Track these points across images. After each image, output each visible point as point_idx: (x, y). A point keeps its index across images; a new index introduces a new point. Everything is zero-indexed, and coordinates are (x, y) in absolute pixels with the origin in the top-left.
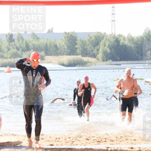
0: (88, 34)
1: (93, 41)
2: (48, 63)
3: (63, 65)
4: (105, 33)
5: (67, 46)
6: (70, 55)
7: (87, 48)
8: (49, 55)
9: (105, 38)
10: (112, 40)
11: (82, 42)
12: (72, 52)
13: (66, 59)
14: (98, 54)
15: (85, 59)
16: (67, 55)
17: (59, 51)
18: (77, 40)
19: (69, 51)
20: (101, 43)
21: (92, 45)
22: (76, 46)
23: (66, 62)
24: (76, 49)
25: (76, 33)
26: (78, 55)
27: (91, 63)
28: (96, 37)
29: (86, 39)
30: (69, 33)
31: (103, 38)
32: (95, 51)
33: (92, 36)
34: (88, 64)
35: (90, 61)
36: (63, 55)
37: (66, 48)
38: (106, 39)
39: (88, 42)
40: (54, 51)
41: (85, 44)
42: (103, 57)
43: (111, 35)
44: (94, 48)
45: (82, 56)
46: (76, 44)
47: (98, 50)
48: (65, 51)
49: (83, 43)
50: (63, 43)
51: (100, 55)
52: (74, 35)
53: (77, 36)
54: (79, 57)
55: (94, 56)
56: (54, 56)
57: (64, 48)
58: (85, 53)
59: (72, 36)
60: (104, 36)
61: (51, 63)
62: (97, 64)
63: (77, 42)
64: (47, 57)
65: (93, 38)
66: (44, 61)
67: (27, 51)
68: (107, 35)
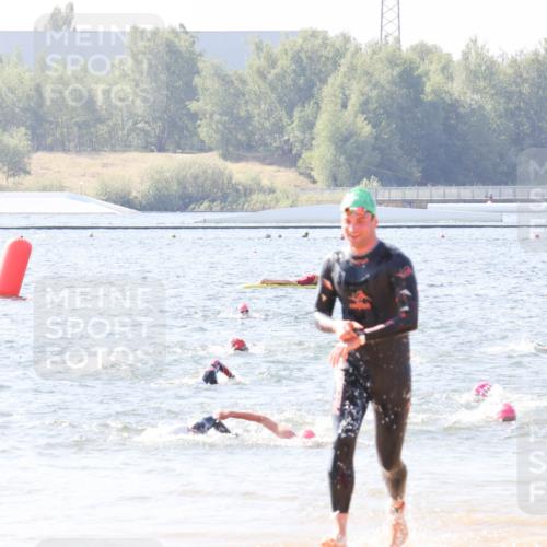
0: (259, 42)
1: (281, 77)
2: (44, 189)
3: (126, 201)
4: (346, 39)
6: (161, 149)
7: (249, 118)
8: (51, 149)
9: (344, 63)
10: (385, 75)
11: (226, 81)
12: (173, 132)
13: (140, 169)
14: (307, 145)
15: (242, 172)
16: (147, 148)
17: (103, 129)
19: (155, 129)
20: (327, 90)
21: (280, 101)
22: (193, 106)
23: (139, 188)
24: (194, 117)
25: (194, 37)
26: (202, 148)
27: (272, 191)
28: (297, 59)
29: (245, 66)
30: (156, 32)
31: (336, 65)
32: (293, 133)
33: (277, 50)
35: (266, 182)
36: (127, 147)
37: (141, 110)
38: (352, 68)
39: (255, 85)
41: (240, 94)
42: (336, 164)
43: (376, 49)
44: (291, 117)
45: (226, 156)
46: (192, 93)
47: (309, 126)
48: (134, 129)
49: (233, 89)
51: (320, 155)
52: (182, 44)
53: (197, 48)
54: (212, 160)
55: (287, 157)
57: (133, 115)
58: (241, 143)
59: (171, 48)
60: (339, 54)
61: (61, 189)
62: (303, 197)
63: (197, 81)
64: (39, 160)
65: (284, 63)
66: (27, 180)
68: (358, 50)
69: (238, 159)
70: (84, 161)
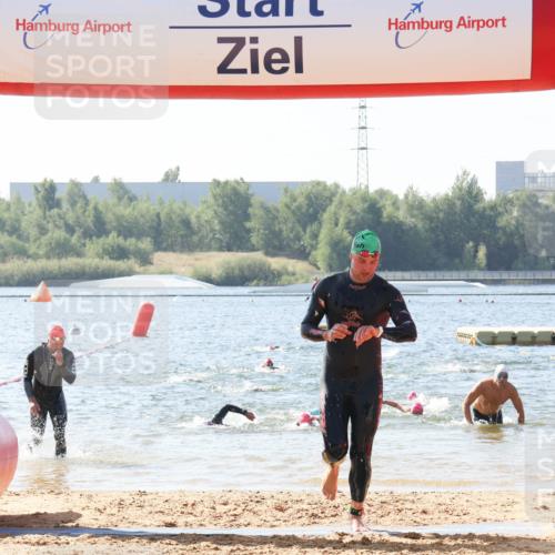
0: (286, 188)
1: (299, 208)
2: (162, 273)
3: (208, 279)
4: (337, 186)
5: (221, 223)
6: (229, 249)
7: (281, 231)
8: (165, 250)
9: (336, 200)
10: (359, 207)
11: (267, 210)
12: (236, 239)
13: (216, 261)
14: (314, 247)
15: (276, 263)
16: (221, 249)
17: (196, 239)
18: (249, 205)
19: (226, 238)
20: (326, 216)
21: (299, 222)
22: (248, 225)
23: (216, 273)
24: (248, 231)
25: (249, 185)
26: (253, 249)
27: (294, 274)
28: (308, 197)
29: (279, 201)
30: (226, 183)
31: (331, 201)
32: (306, 240)
33: (297, 192)
34: (284, 278)
35: (290, 269)
36: (209, 249)
37: (217, 228)
38: (341, 203)
39: (284, 213)
40: (182, 236)
41: (275, 218)
42: (331, 258)
43: (355, 192)
44: (305, 231)
45: (267, 254)
46: (247, 217)
47: (315, 236)
48: (213, 238)
49: (271, 215)
50: (208, 215)
51: (322, 252)
52: (242, 189)
53: (250, 192)
54: (258, 256)
55: (303, 254)
56: (182, 252)
57: (212, 230)
58: (276, 246)
59: (236, 192)
60: (333, 195)
61: (171, 273)
63: (250, 210)
64: (159, 257)
65: (301, 200)
66: (151, 268)
67: (99, 236)
68: (344, 192)
69: (273, 255)
70: (185, 257)
